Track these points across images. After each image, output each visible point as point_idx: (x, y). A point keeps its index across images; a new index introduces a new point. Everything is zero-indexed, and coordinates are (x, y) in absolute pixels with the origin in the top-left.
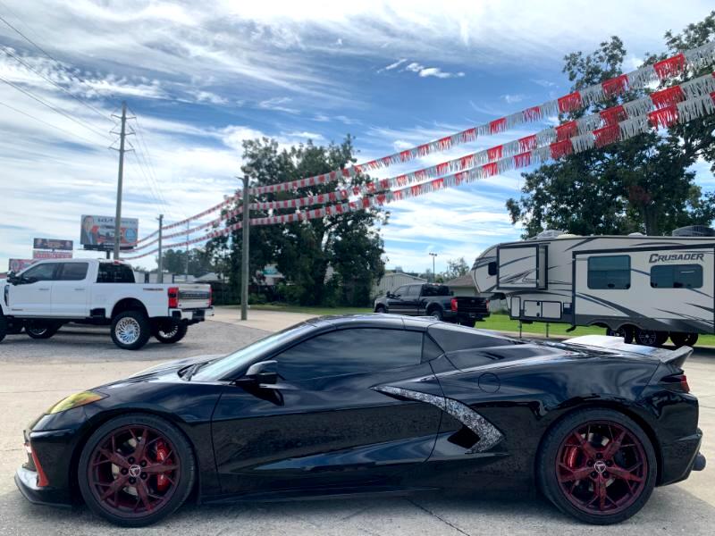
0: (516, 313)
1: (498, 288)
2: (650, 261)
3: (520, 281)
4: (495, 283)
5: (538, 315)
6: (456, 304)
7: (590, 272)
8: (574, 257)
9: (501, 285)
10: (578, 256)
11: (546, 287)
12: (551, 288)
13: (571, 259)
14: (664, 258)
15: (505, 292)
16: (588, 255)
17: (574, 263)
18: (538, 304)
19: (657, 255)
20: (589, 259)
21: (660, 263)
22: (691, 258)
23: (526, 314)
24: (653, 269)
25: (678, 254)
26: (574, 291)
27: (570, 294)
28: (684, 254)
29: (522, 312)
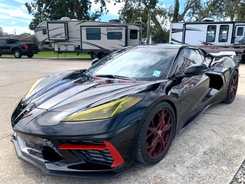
0: (56, 49)
1: (49, 40)
2: (107, 31)
3: (58, 37)
4: (47, 37)
5: (66, 50)
6: (27, 47)
7: (87, 34)
8: (81, 28)
9: (50, 39)
10: (82, 28)
11: (68, 40)
12: (70, 40)
13: (80, 29)
14: (111, 29)
15: (51, 41)
16: (86, 28)
17: (81, 30)
18: (65, 46)
19: (109, 28)
20: (86, 29)
21: (110, 31)
22: (119, 30)
23: (61, 50)
24: (108, 33)
25: (115, 28)
26: (81, 41)
27: (80, 42)
28: (117, 28)
29: (59, 49)
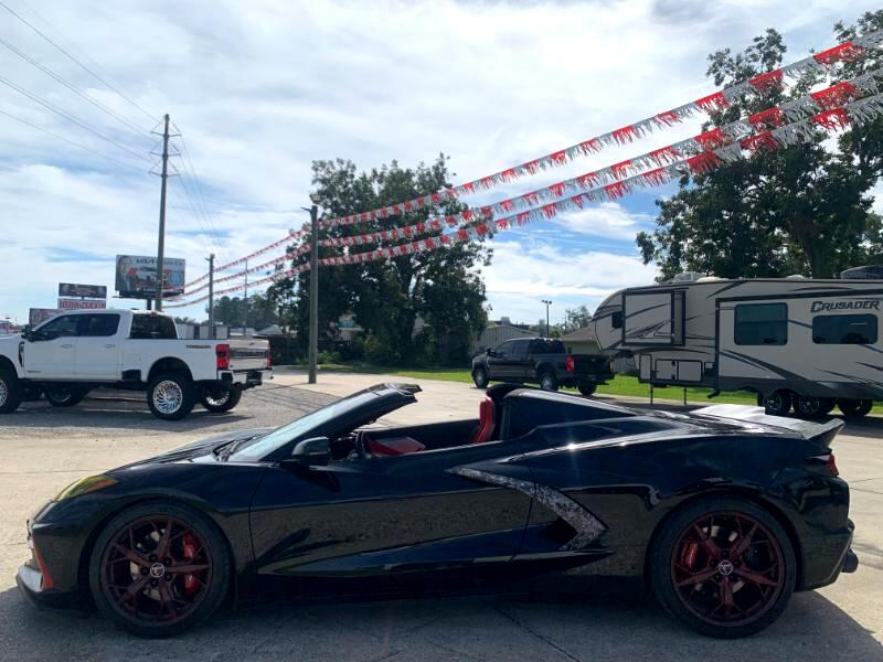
0: (646, 374)
1: (625, 344)
2: (813, 310)
3: (651, 335)
4: (620, 338)
5: (673, 377)
6: (572, 364)
7: (737, 324)
8: (717, 304)
9: (627, 341)
10: (723, 304)
11: (684, 344)
12: (690, 343)
13: (714, 309)
14: (829, 307)
15: (633, 349)
16: (734, 304)
17: (717, 313)
18: (674, 364)
19: (821, 303)
20: (736, 308)
21: (825, 313)
22: (863, 305)
23: (659, 376)
24: (816, 320)
25: (848, 302)
26: (717, 347)
27: (713, 351)
28: (854, 302)
29: (653, 373)
